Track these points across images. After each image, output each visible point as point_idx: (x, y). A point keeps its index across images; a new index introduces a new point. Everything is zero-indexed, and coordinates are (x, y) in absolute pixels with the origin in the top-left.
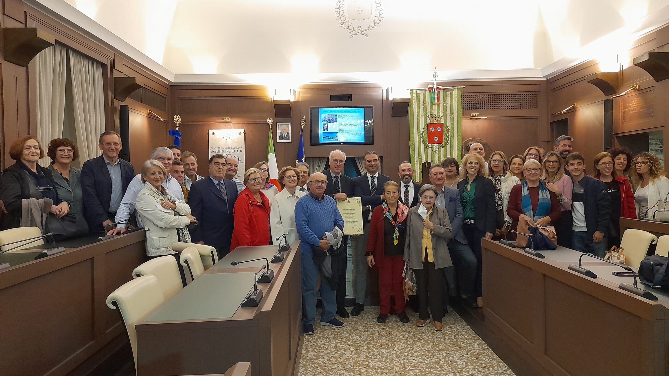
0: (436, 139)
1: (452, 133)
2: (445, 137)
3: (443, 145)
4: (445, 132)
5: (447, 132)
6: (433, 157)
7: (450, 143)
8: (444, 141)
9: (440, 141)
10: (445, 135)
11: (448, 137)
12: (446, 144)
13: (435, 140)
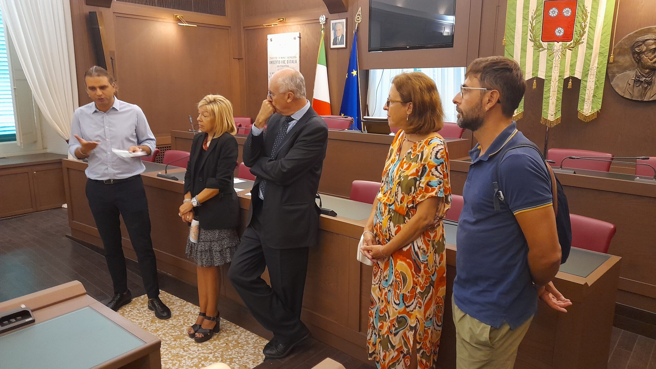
0: (559, 32)
1: (594, 20)
2: (577, 28)
3: (571, 44)
4: (579, 18)
5: (583, 18)
6: (549, 69)
7: (585, 41)
8: (575, 36)
9: (567, 37)
10: (578, 25)
11: (583, 29)
12: (578, 43)
13: (558, 34)
